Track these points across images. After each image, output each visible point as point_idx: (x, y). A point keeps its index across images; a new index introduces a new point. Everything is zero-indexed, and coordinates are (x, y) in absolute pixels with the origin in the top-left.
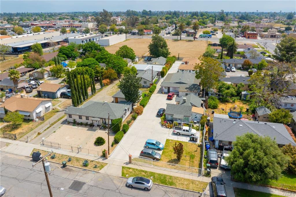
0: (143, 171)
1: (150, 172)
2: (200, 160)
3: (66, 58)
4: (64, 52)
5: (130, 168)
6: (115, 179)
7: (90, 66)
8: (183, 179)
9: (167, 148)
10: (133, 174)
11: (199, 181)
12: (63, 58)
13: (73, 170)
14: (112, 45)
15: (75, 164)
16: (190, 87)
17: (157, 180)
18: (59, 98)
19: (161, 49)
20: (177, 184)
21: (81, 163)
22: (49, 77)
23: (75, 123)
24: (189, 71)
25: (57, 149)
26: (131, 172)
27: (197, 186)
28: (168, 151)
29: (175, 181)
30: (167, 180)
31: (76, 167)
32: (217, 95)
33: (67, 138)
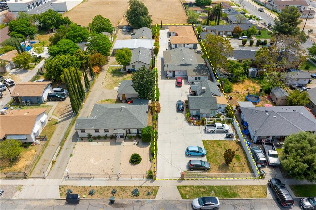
0: (201, 187)
1: (208, 186)
2: (246, 160)
3: (24, 38)
4: (18, 29)
5: (185, 187)
6: (177, 203)
7: (68, 51)
8: (242, 187)
9: (209, 152)
10: (192, 192)
11: (257, 186)
12: (20, 38)
13: (126, 204)
14: (70, 10)
15: (123, 195)
16: (197, 69)
17: (219, 194)
18: (47, 101)
19: (143, 18)
20: (240, 194)
21: (130, 193)
22: (12, 69)
23: (90, 138)
24: (183, 45)
25: (89, 179)
26: (189, 191)
27: (258, 192)
28: (212, 156)
29: (236, 191)
30: (229, 191)
31: (127, 200)
32: (227, 75)
33: (92, 161)
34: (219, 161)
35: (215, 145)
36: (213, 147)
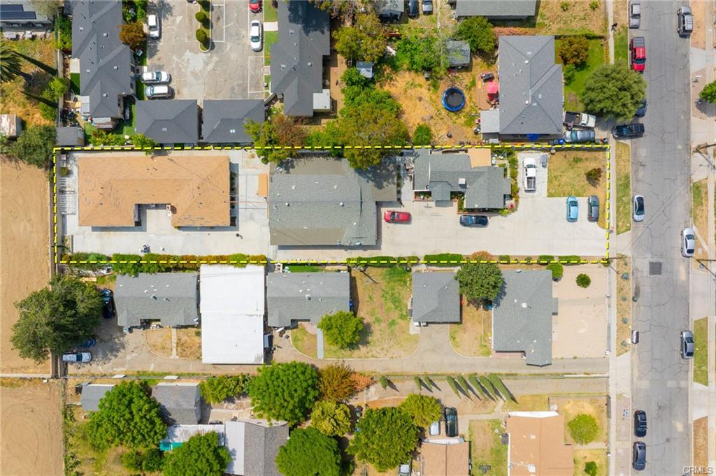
6: (635, 236)
13: (637, 285)
28: (574, 191)
29: (623, 175)
30: (623, 182)
33: (582, 331)
34: (583, 183)
35: (557, 183)
36: (559, 186)
